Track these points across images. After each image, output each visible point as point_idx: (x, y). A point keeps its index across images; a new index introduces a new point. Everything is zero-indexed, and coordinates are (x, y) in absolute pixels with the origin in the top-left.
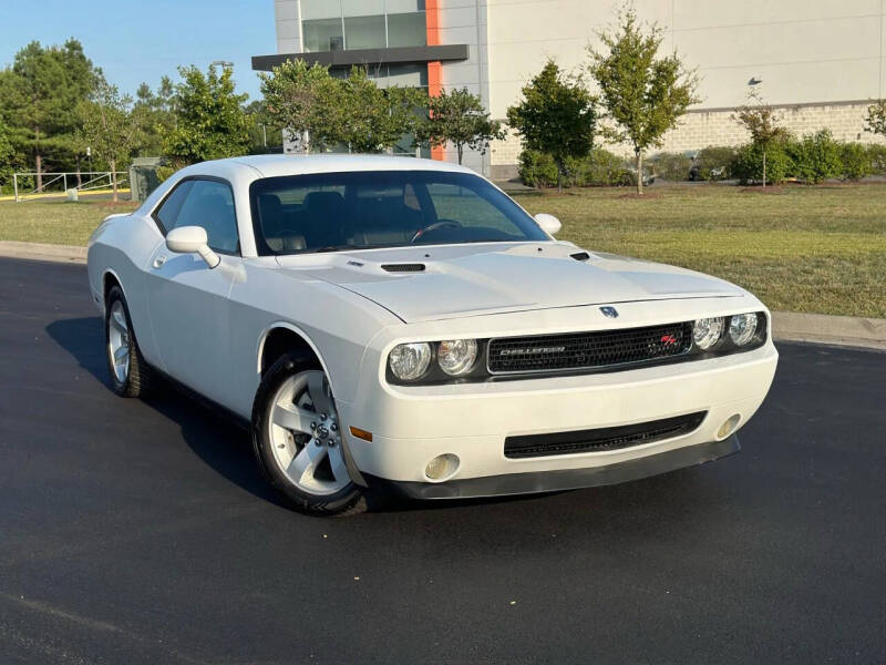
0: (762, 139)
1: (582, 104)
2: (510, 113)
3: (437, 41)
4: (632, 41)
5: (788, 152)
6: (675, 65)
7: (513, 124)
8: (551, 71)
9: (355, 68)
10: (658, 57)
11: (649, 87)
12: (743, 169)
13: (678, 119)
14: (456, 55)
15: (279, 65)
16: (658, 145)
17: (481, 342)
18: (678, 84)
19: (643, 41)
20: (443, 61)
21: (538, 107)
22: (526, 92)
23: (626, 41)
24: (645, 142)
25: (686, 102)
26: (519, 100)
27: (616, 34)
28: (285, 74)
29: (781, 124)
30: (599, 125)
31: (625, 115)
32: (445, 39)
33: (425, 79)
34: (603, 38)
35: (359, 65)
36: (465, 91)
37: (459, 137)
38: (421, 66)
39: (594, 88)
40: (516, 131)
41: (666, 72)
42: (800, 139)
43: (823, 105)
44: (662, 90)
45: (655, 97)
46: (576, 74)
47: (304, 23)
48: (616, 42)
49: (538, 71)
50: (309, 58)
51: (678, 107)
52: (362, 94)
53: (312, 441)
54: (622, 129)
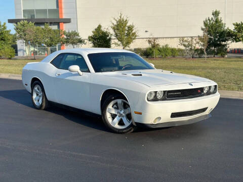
0: (154, 46)
1: (108, 36)
2: (89, 38)
3: (62, 17)
4: (122, 20)
5: (158, 50)
6: (133, 27)
7: (90, 40)
8: (100, 27)
9: (45, 24)
10: (128, 25)
11: (126, 32)
12: (147, 54)
13: (134, 40)
14: (68, 21)
15: (19, 22)
16: (129, 47)
17: (164, 92)
18: (133, 32)
19: (124, 20)
20: (64, 23)
21: (97, 36)
22: (93, 32)
23: (120, 20)
24: (126, 46)
25: (136, 36)
26: (91, 34)
27: (118, 18)
28: (21, 24)
29: (158, 43)
30: (112, 41)
31: (120, 40)
32: (64, 17)
33: (59, 27)
34: (114, 19)
35: (47, 23)
36: (75, 31)
37: (73, 43)
38: (58, 24)
39: (112, 32)
40: (90, 42)
41: (130, 28)
42: (161, 47)
43: (164, 38)
44: (130, 33)
45: (128, 35)
46: (106, 28)
47: (24, 10)
48: (118, 20)
49: (96, 27)
50: (28, 20)
51: (133, 37)
52: (48, 31)
53: (117, 116)
54: (119, 43)
